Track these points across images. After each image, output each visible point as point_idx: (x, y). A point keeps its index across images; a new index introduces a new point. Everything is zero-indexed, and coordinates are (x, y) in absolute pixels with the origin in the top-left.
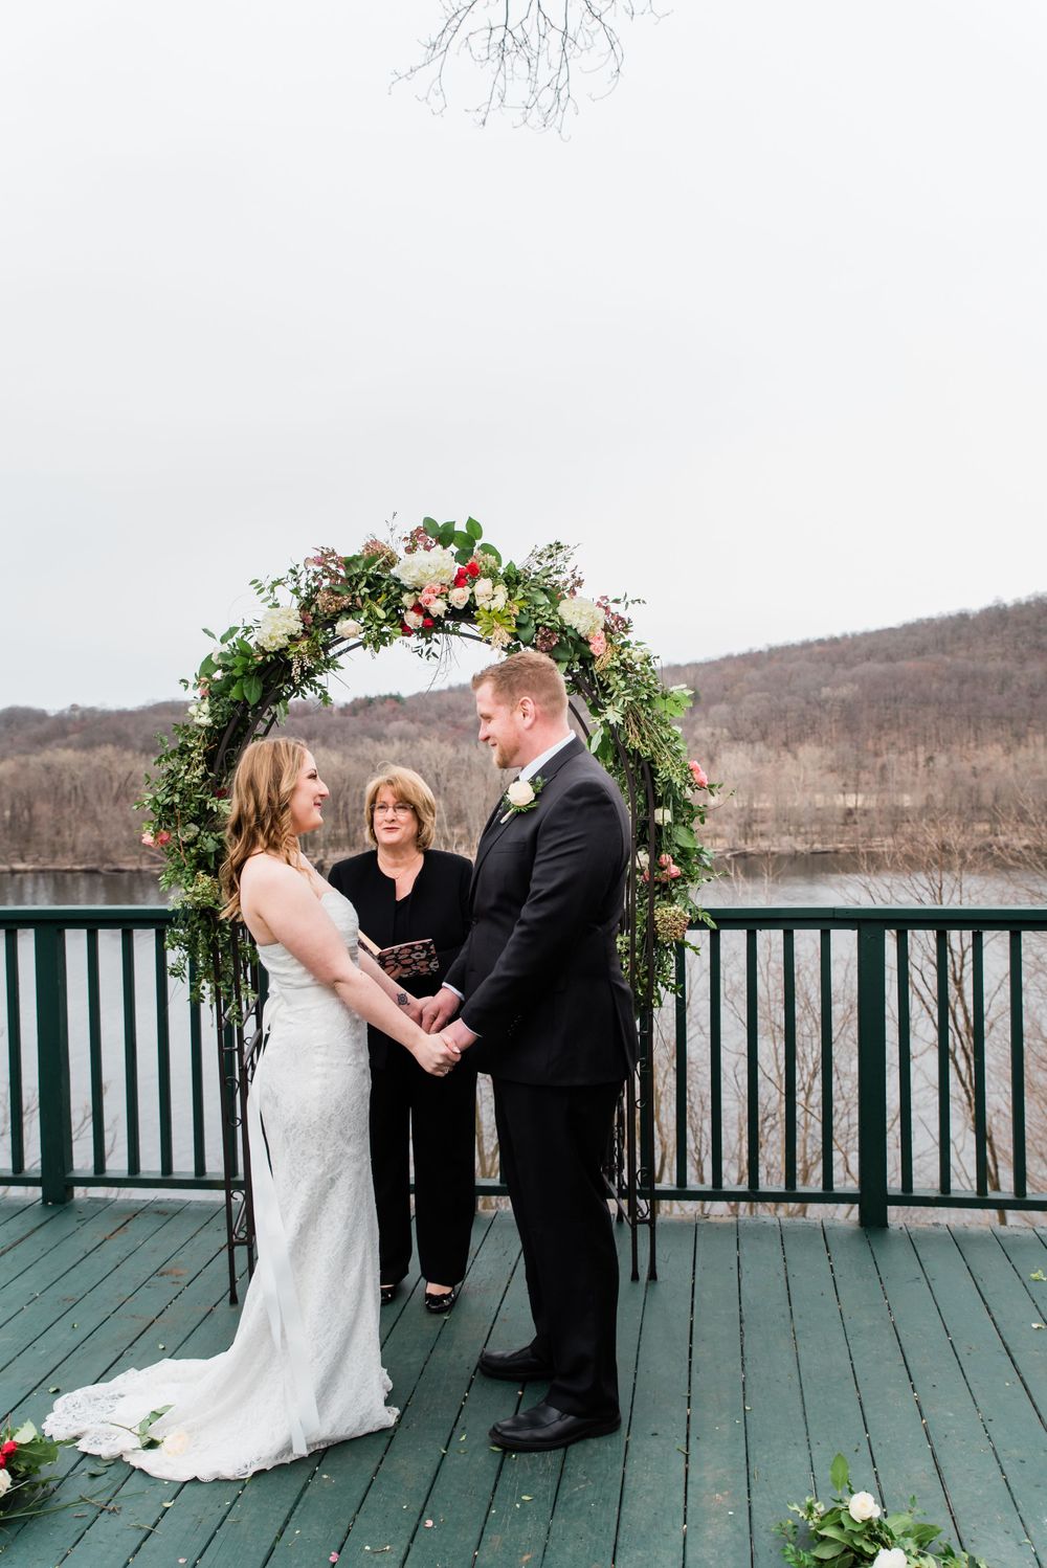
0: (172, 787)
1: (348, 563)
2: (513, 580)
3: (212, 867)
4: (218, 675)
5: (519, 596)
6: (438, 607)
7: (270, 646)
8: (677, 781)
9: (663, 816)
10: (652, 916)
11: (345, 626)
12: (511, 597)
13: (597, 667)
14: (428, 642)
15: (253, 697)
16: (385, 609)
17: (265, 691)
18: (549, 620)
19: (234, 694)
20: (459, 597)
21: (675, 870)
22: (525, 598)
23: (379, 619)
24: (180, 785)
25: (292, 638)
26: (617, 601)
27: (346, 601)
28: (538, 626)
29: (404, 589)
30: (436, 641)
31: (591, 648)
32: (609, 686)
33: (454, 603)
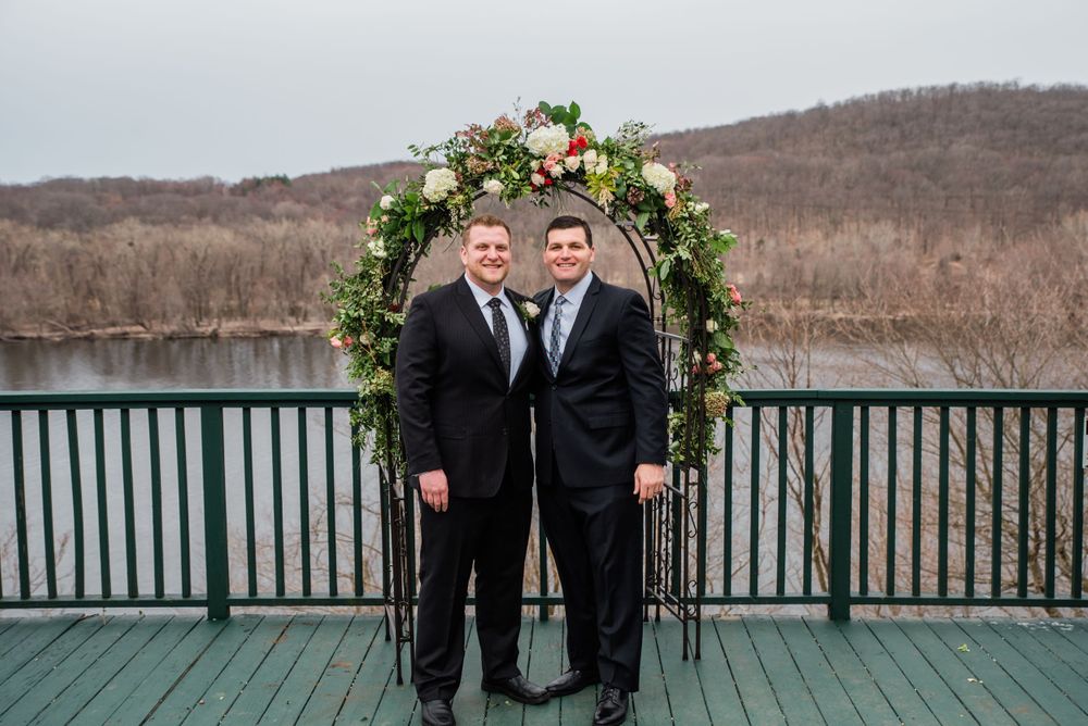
0: (358, 304)
1: (491, 133)
2: (610, 150)
3: (388, 363)
4: (387, 218)
5: (617, 162)
6: (557, 171)
7: (434, 198)
8: (725, 301)
9: (711, 325)
10: (703, 398)
11: (492, 185)
12: (610, 164)
13: (670, 216)
14: (541, 194)
15: (419, 235)
16: (519, 172)
17: (426, 232)
18: (636, 182)
19: (406, 234)
20: (573, 163)
21: (719, 365)
22: (622, 165)
23: (514, 179)
24: (363, 303)
25: (450, 192)
27: (490, 166)
28: (629, 185)
29: (533, 157)
30: (548, 194)
31: (666, 202)
32: (678, 230)
33: (568, 167)
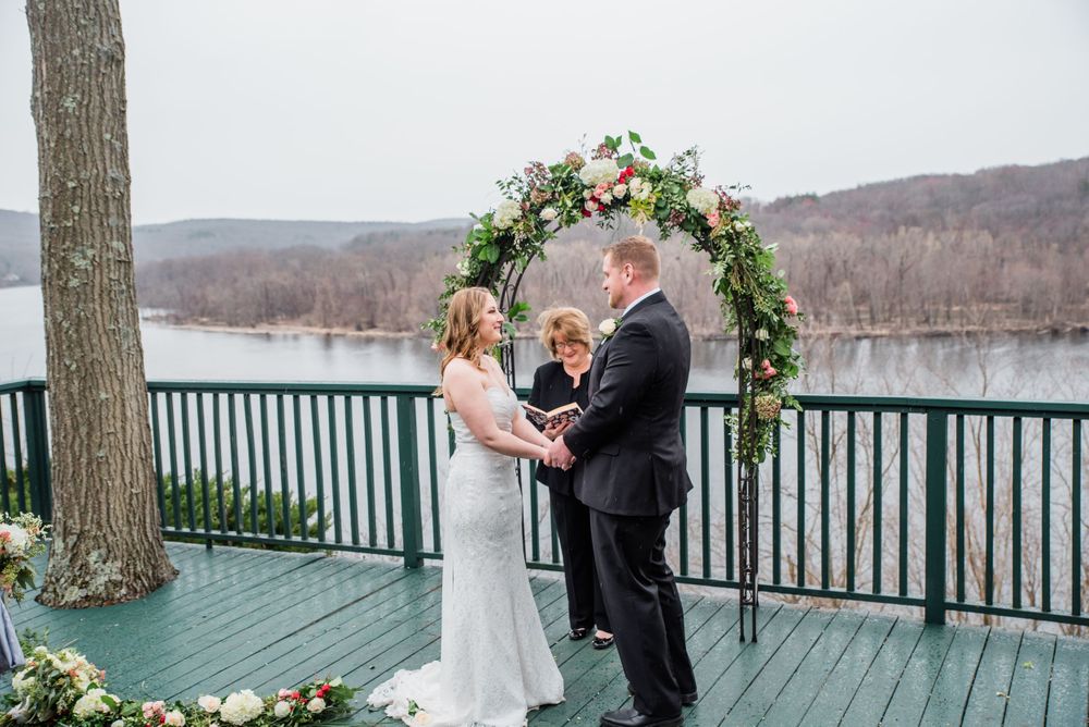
1: (553, 170)
2: (656, 178)
4: (477, 243)
5: (659, 189)
6: (606, 198)
7: (502, 226)
9: (763, 334)
10: (753, 402)
11: (548, 213)
12: (653, 190)
13: (712, 235)
15: (494, 257)
16: (572, 200)
17: (500, 254)
18: (679, 204)
19: (481, 257)
20: (620, 191)
21: (772, 371)
22: (663, 191)
23: (569, 207)
25: (515, 221)
26: (733, 187)
27: (548, 196)
28: (672, 208)
29: (584, 187)
30: (612, 217)
31: (708, 222)
32: (720, 248)
33: (616, 194)
